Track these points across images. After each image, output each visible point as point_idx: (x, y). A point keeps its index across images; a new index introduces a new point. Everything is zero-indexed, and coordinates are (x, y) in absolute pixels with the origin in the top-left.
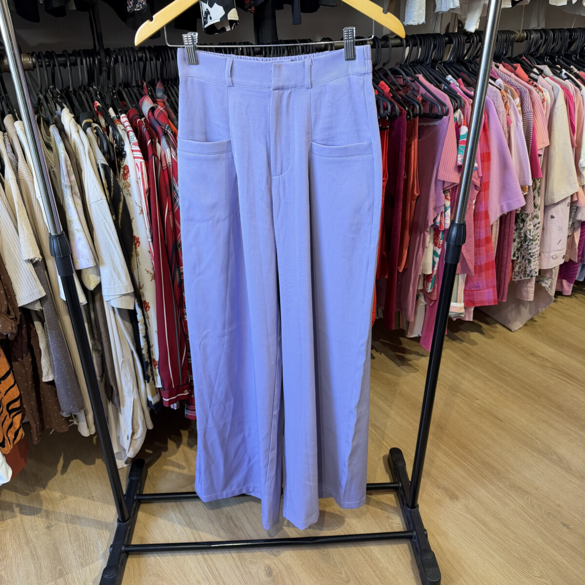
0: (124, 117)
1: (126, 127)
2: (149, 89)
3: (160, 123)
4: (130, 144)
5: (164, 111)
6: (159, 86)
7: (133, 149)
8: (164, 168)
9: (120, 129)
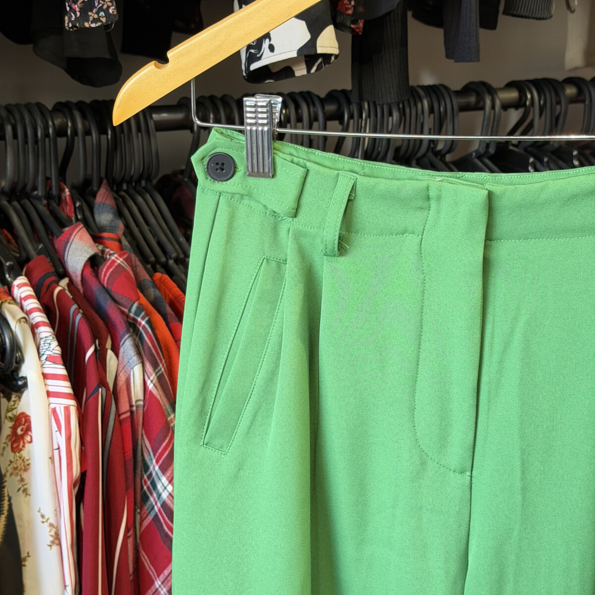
0: (24, 285)
1: (28, 313)
2: (78, 204)
3: (116, 297)
4: (40, 357)
5: (125, 265)
6: (103, 198)
7: (47, 371)
8: (123, 416)
9: (14, 317)
